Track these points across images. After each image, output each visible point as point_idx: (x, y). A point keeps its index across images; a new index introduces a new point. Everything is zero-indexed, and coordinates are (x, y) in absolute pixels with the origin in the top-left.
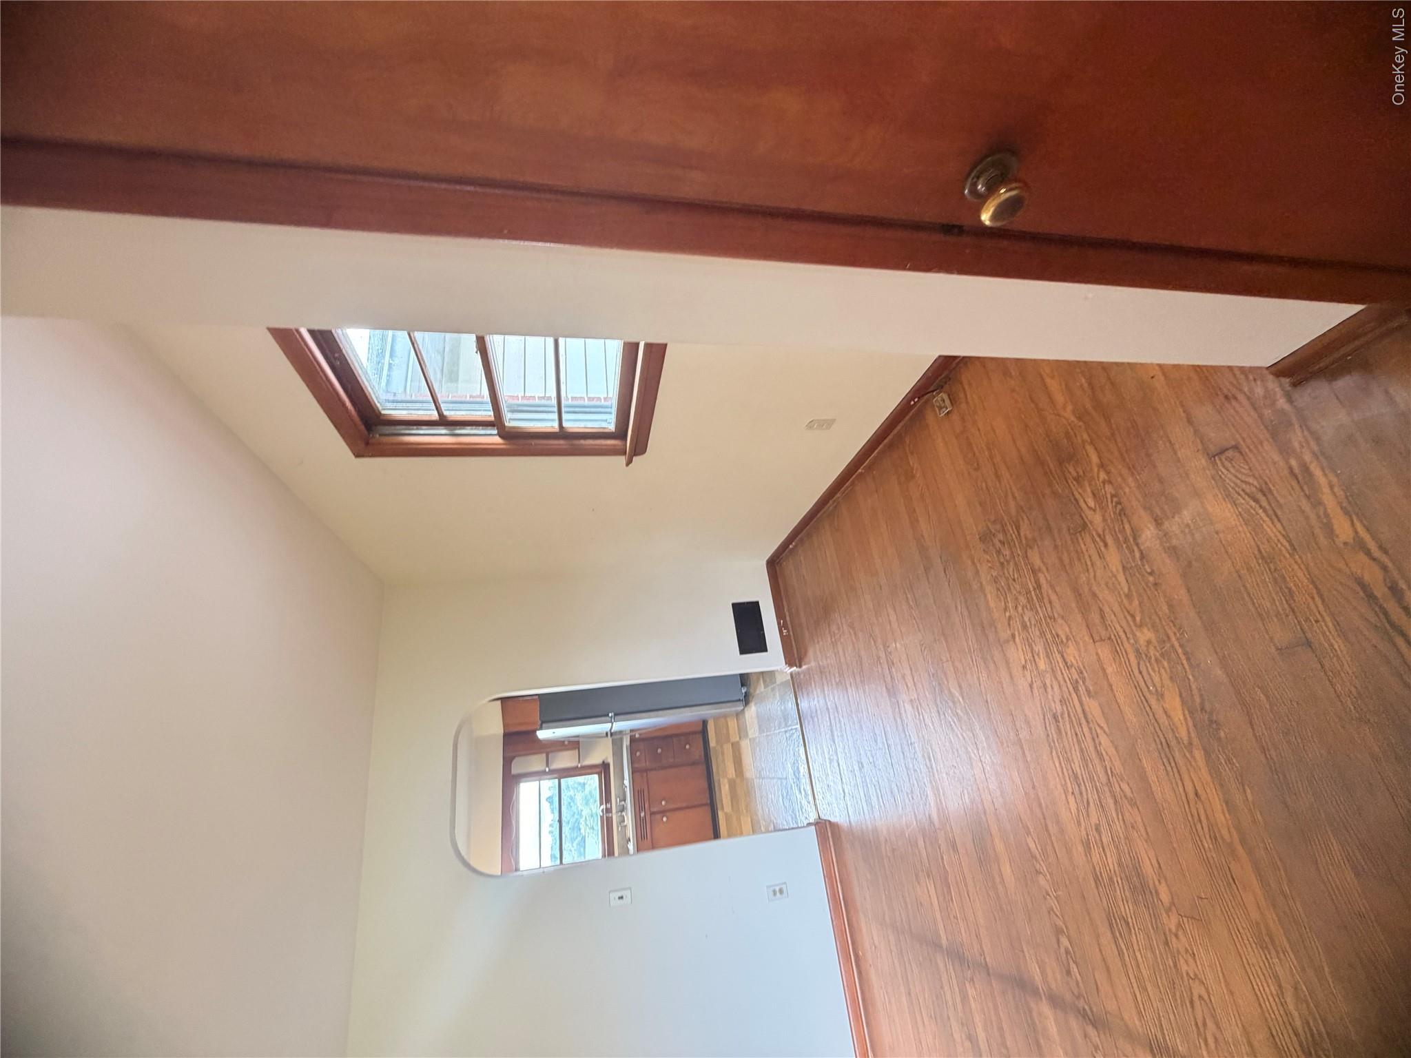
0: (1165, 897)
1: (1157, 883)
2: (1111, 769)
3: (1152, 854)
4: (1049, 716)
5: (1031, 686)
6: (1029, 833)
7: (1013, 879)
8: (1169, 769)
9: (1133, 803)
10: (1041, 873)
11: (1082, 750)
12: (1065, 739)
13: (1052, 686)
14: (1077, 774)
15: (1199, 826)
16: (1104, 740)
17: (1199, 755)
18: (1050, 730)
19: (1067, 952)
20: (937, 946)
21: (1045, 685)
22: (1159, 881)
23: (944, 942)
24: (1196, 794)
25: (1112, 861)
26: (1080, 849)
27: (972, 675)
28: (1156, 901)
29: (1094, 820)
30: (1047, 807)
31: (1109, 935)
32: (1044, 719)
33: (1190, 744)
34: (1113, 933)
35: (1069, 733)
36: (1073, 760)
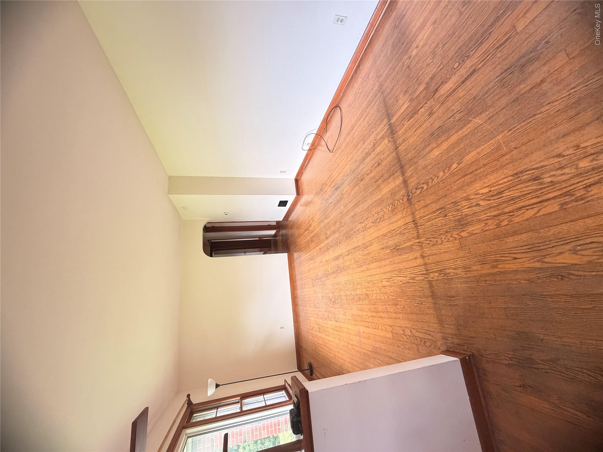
0: (464, 234)
1: (467, 232)
2: (514, 215)
3: (478, 231)
4: (536, 173)
5: (559, 156)
6: (459, 164)
7: (435, 157)
8: (524, 248)
9: (498, 226)
10: (444, 173)
11: (519, 197)
12: (522, 186)
13: (564, 174)
14: (503, 194)
15: (499, 256)
16: (530, 213)
17: (538, 265)
18: (527, 175)
19: (422, 188)
20: (389, 116)
21: (562, 168)
22: (468, 233)
23: (393, 121)
24: (515, 258)
25: (466, 211)
26: (465, 195)
27: (559, 91)
28: (460, 230)
29: (482, 203)
30: (477, 175)
31: (438, 208)
32: (533, 169)
33: (544, 262)
34: (438, 210)
35: (527, 189)
36: (510, 191)
